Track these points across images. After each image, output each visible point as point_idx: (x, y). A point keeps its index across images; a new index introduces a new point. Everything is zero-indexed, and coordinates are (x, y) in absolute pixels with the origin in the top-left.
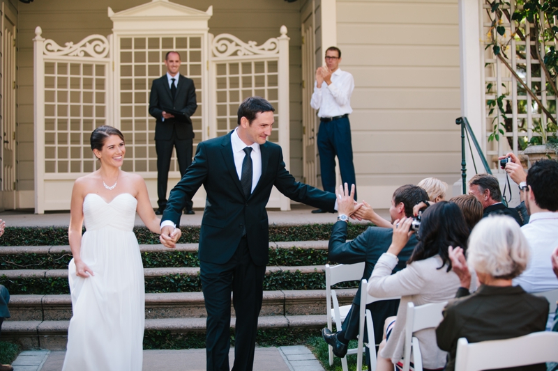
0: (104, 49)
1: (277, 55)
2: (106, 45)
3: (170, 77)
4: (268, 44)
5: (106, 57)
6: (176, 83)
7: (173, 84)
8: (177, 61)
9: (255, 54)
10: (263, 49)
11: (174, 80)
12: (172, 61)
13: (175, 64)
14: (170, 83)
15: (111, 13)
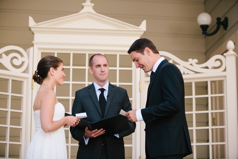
0: (23, 63)
1: (224, 74)
2: (25, 59)
3: (97, 87)
4: (212, 62)
5: (24, 72)
6: (106, 94)
7: (102, 95)
8: (105, 65)
9: (196, 73)
10: (207, 68)
11: (102, 90)
12: (99, 66)
13: (103, 68)
14: (98, 93)
15: (32, 22)
